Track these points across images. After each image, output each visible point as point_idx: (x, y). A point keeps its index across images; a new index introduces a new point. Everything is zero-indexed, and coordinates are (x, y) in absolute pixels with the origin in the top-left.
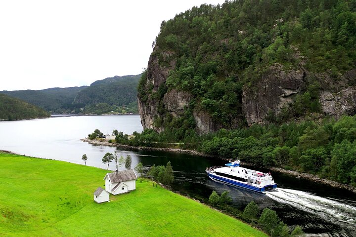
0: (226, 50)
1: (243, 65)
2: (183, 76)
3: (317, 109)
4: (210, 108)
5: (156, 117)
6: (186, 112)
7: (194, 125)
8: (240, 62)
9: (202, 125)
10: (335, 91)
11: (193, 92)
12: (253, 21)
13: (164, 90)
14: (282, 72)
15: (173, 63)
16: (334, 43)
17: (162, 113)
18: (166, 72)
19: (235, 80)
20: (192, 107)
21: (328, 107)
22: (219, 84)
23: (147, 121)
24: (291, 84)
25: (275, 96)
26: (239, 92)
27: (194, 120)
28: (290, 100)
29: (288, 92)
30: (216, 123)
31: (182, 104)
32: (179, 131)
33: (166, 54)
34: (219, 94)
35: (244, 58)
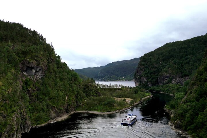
0: (156, 68)
1: (159, 72)
2: (145, 74)
3: (171, 82)
4: (151, 81)
5: (139, 83)
6: (146, 82)
7: (148, 85)
8: (159, 71)
9: (149, 85)
10: (175, 79)
11: (147, 78)
12: (163, 60)
13: (141, 77)
14: (165, 74)
15: (143, 69)
16: (178, 68)
17: (141, 82)
18: (142, 72)
19: (157, 75)
20: (147, 81)
21: (173, 82)
22: (154, 76)
23: (137, 84)
24: (167, 77)
25: (164, 79)
26: (158, 78)
27: (148, 84)
28: (167, 80)
29: (166, 79)
30: (152, 85)
31: (145, 80)
32: (144, 86)
33: (142, 67)
34: (153, 79)
35: (160, 70)
